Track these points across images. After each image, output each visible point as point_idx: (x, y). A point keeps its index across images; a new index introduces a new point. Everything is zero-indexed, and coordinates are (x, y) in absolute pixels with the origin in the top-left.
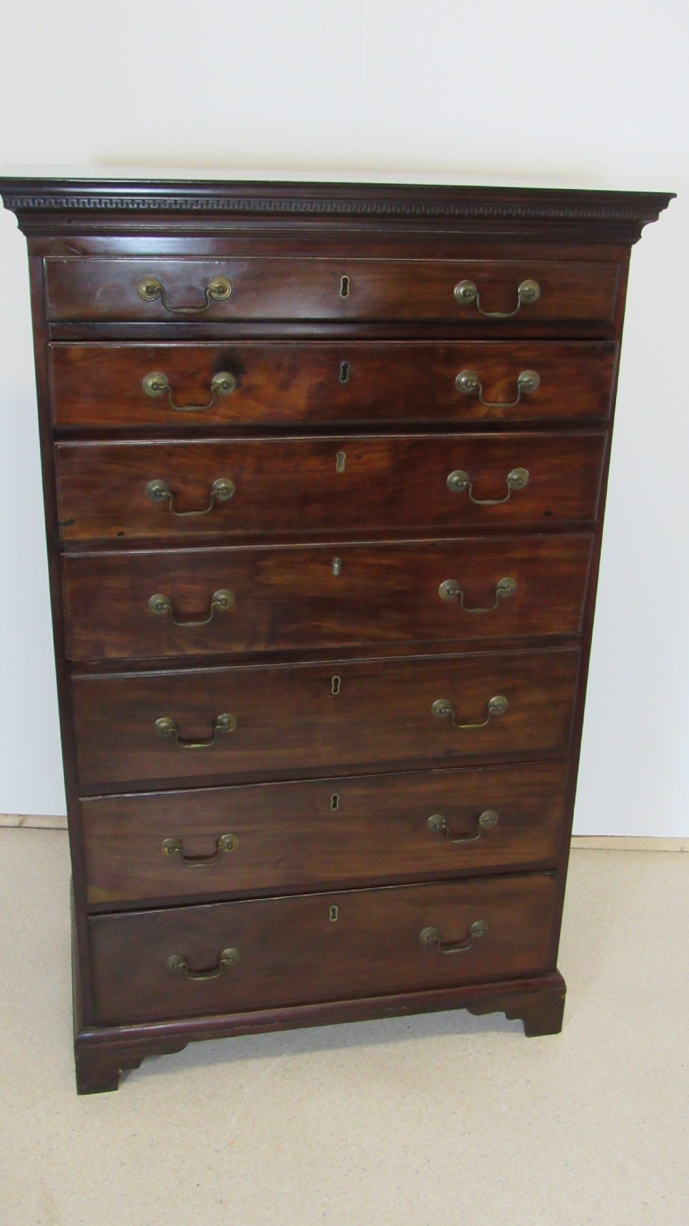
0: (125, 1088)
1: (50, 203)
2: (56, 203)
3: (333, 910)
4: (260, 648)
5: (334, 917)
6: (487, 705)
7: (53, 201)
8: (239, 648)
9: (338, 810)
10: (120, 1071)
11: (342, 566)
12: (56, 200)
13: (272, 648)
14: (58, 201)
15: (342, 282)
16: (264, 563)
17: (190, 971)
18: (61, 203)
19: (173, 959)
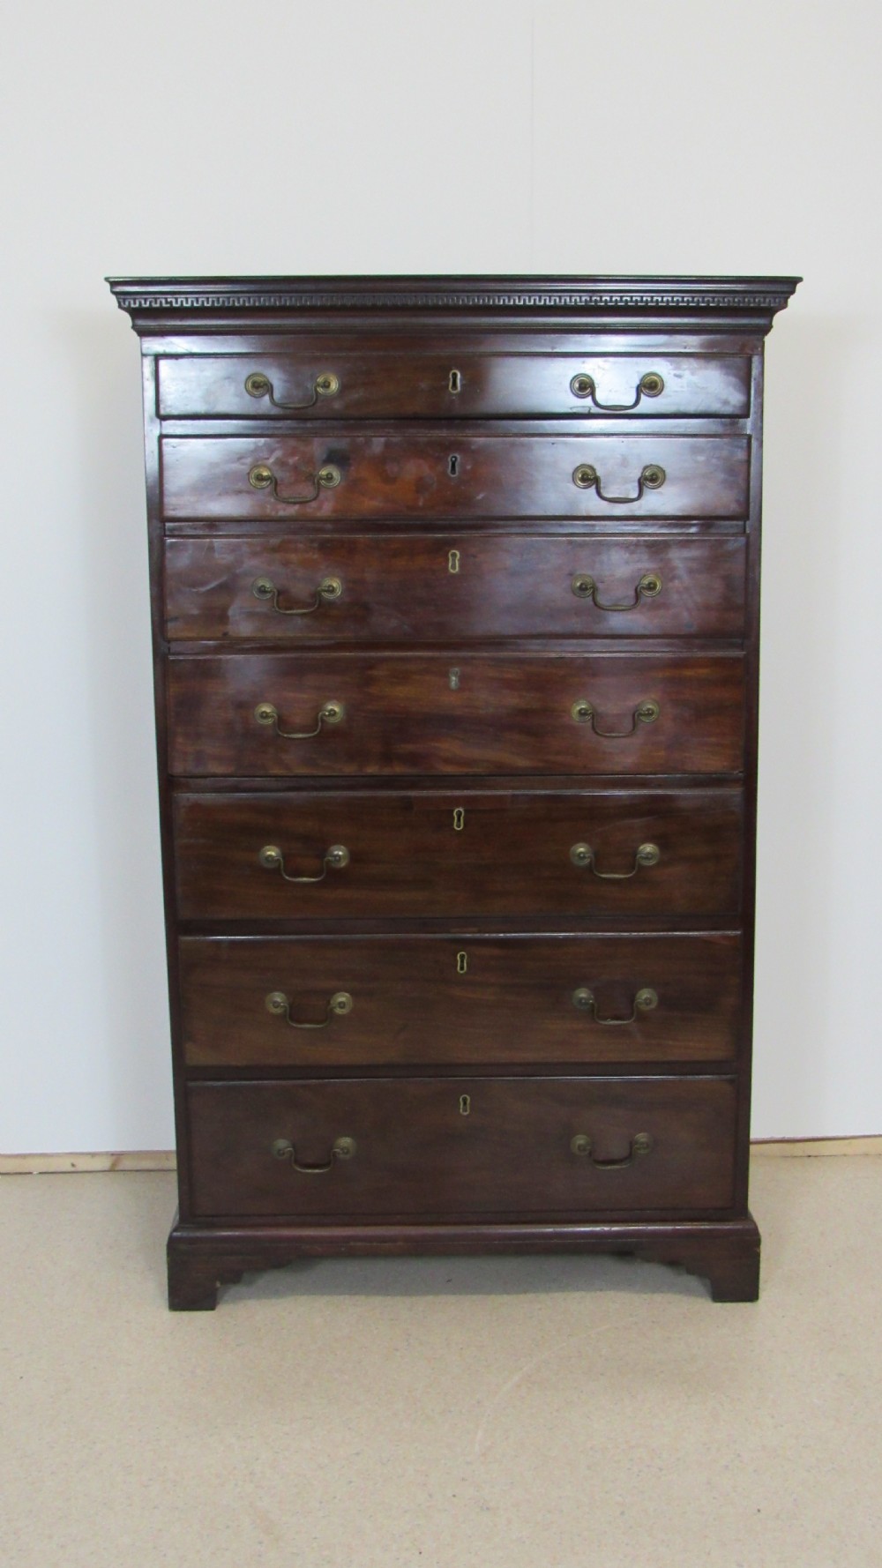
0: (223, 1309)
1: (161, 303)
2: (167, 302)
3: (465, 1100)
4: (372, 769)
5: (466, 1111)
6: (635, 853)
7: (163, 301)
8: (350, 769)
9: (466, 973)
10: (218, 1285)
11: (463, 678)
12: (166, 299)
13: (387, 771)
14: (169, 300)
15: (451, 376)
16: (375, 673)
17: (296, 1162)
18: (171, 302)
19: (282, 1144)
